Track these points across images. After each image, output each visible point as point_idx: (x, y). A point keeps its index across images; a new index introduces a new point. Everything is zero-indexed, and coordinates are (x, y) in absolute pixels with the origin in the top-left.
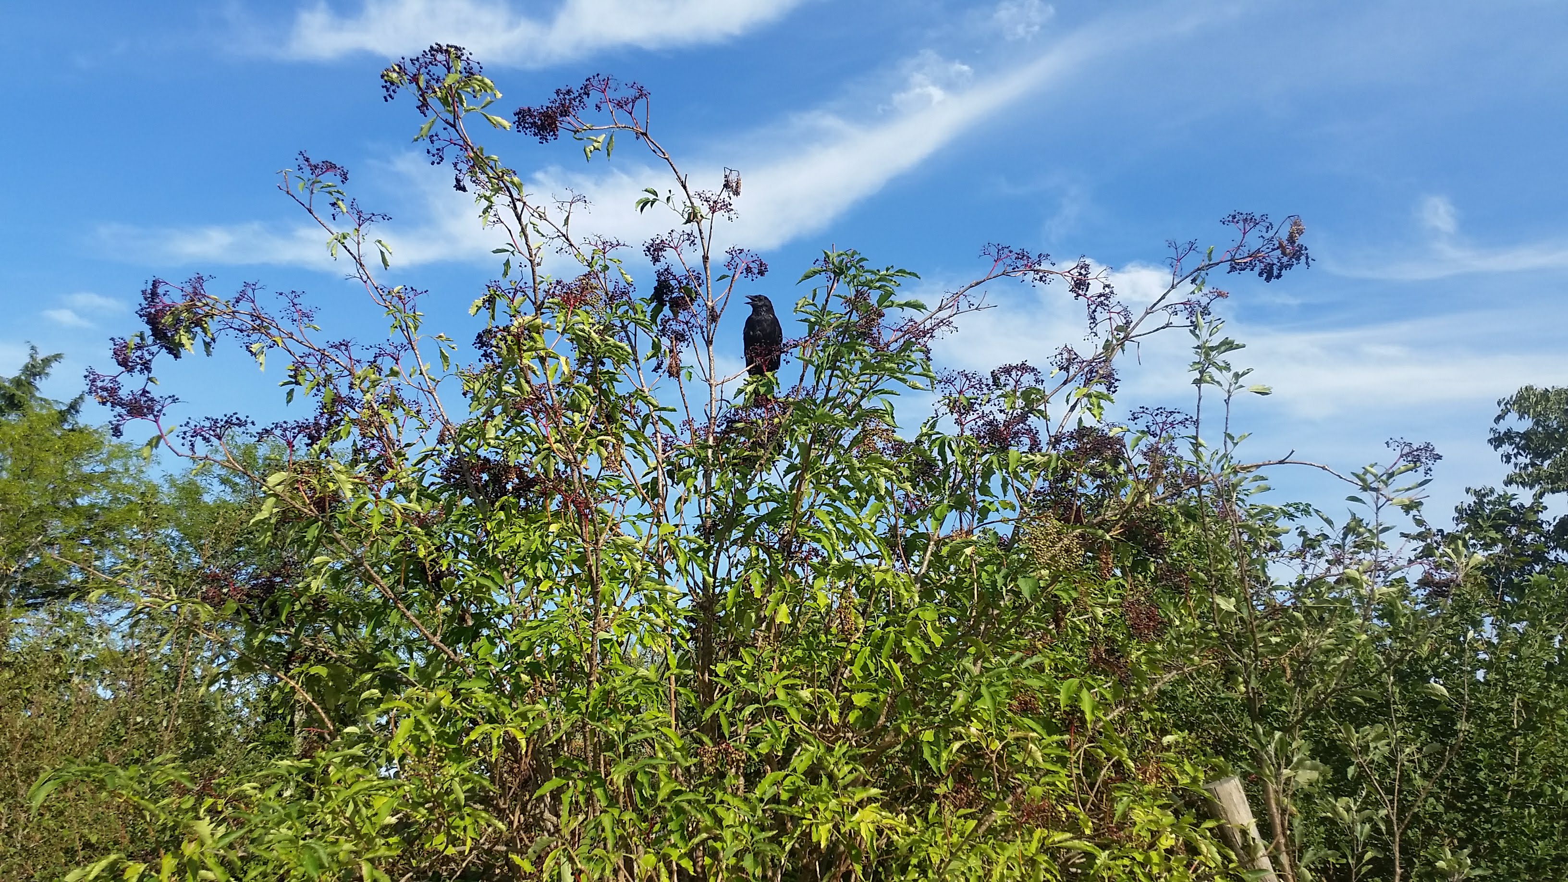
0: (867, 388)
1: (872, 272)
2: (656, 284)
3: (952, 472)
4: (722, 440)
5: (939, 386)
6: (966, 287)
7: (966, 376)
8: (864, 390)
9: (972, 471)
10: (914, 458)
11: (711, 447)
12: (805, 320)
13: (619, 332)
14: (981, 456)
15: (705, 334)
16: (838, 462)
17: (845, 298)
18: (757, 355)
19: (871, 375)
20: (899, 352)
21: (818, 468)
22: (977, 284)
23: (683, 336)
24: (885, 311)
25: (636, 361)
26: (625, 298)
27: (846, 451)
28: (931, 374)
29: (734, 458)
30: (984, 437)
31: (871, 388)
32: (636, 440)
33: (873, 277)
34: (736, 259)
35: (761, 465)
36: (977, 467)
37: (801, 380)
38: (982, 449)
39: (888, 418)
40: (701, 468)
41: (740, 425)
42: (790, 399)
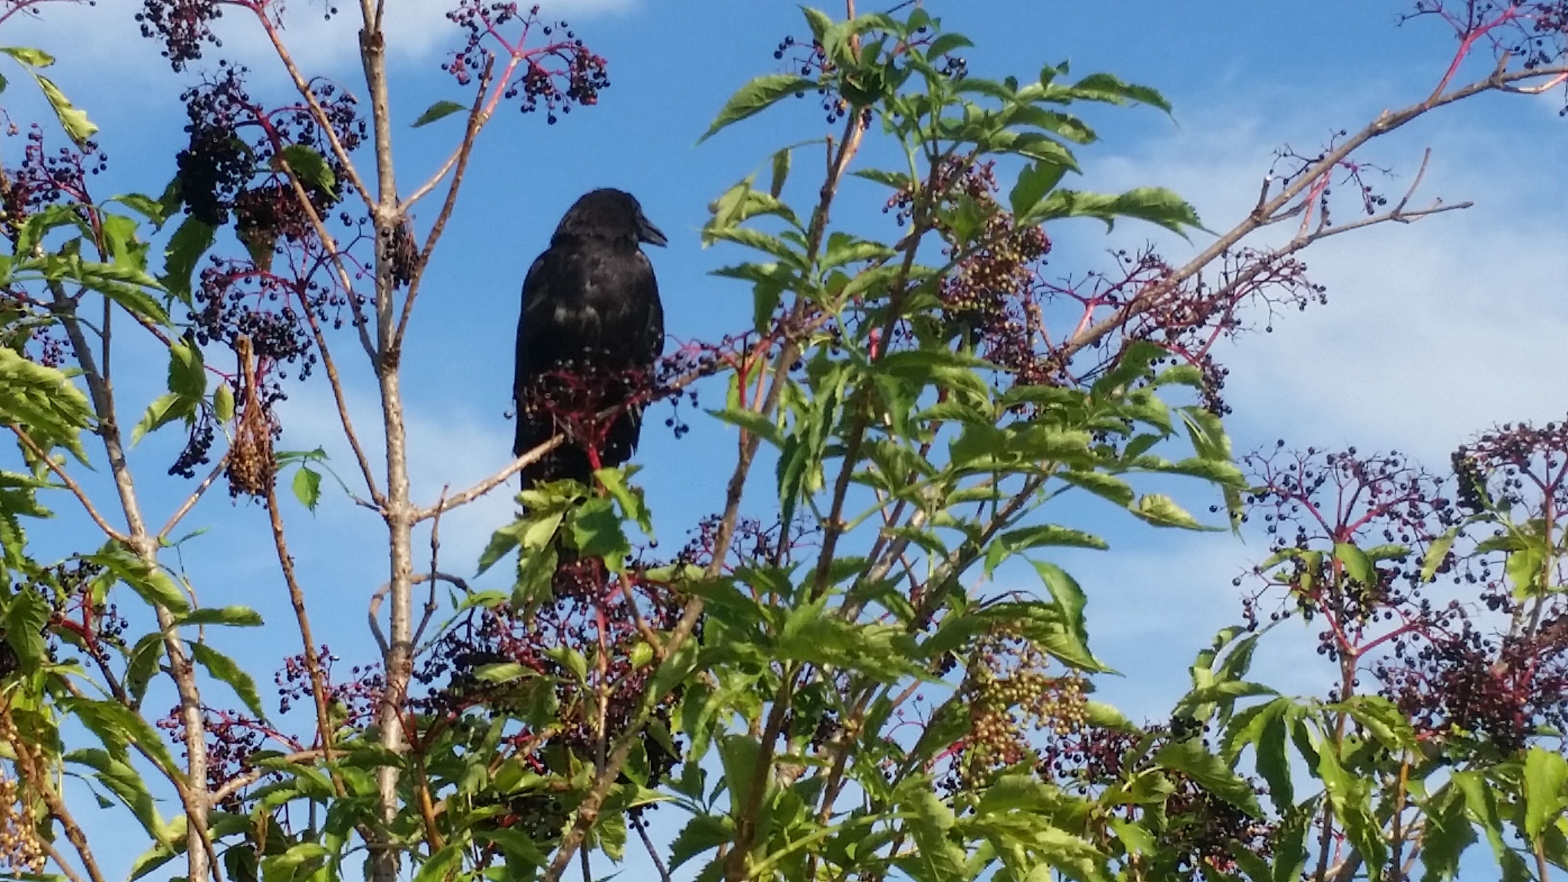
0: (985, 522)
1: (988, 89)
2: (184, 141)
3: (1311, 841)
4: (434, 731)
5: (1256, 512)
6: (1353, 133)
7: (1359, 471)
8: (973, 532)
9: (1388, 832)
10: (1167, 786)
11: (391, 759)
12: (740, 272)
13: (42, 326)
14: (1420, 773)
15: (371, 328)
16: (878, 808)
17: (899, 182)
18: (566, 405)
19: (999, 474)
20: (1104, 387)
21: (797, 834)
22: (1396, 122)
23: (284, 336)
24: (1049, 229)
25: (109, 433)
26: (67, 196)
27: (905, 766)
28: (1226, 467)
29: (481, 800)
30: (1432, 703)
31: (999, 521)
32: (106, 737)
33: (994, 106)
34: (487, 42)
35: (583, 823)
36: (1408, 816)
37: (734, 495)
38: (1424, 746)
39: (1063, 637)
40: (355, 838)
41: (503, 673)
42: (693, 571)
